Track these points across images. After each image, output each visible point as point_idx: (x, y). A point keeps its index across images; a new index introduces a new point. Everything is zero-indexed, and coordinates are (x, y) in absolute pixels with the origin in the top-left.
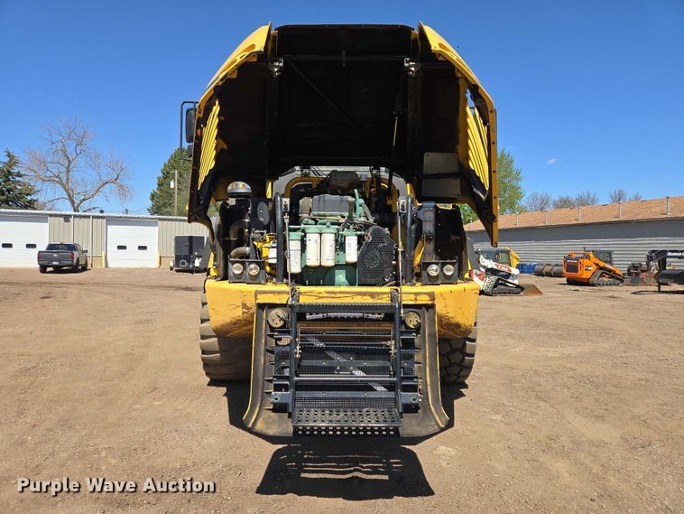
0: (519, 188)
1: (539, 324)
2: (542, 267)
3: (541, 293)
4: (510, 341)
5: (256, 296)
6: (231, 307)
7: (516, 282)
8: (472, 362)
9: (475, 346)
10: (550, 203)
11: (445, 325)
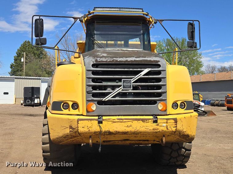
0: (201, 62)
1: (217, 131)
2: (214, 102)
3: (215, 115)
4: (205, 141)
5: (78, 122)
6: (63, 128)
7: (203, 109)
8: (190, 154)
9: (191, 146)
10: (216, 69)
11: (182, 135)
